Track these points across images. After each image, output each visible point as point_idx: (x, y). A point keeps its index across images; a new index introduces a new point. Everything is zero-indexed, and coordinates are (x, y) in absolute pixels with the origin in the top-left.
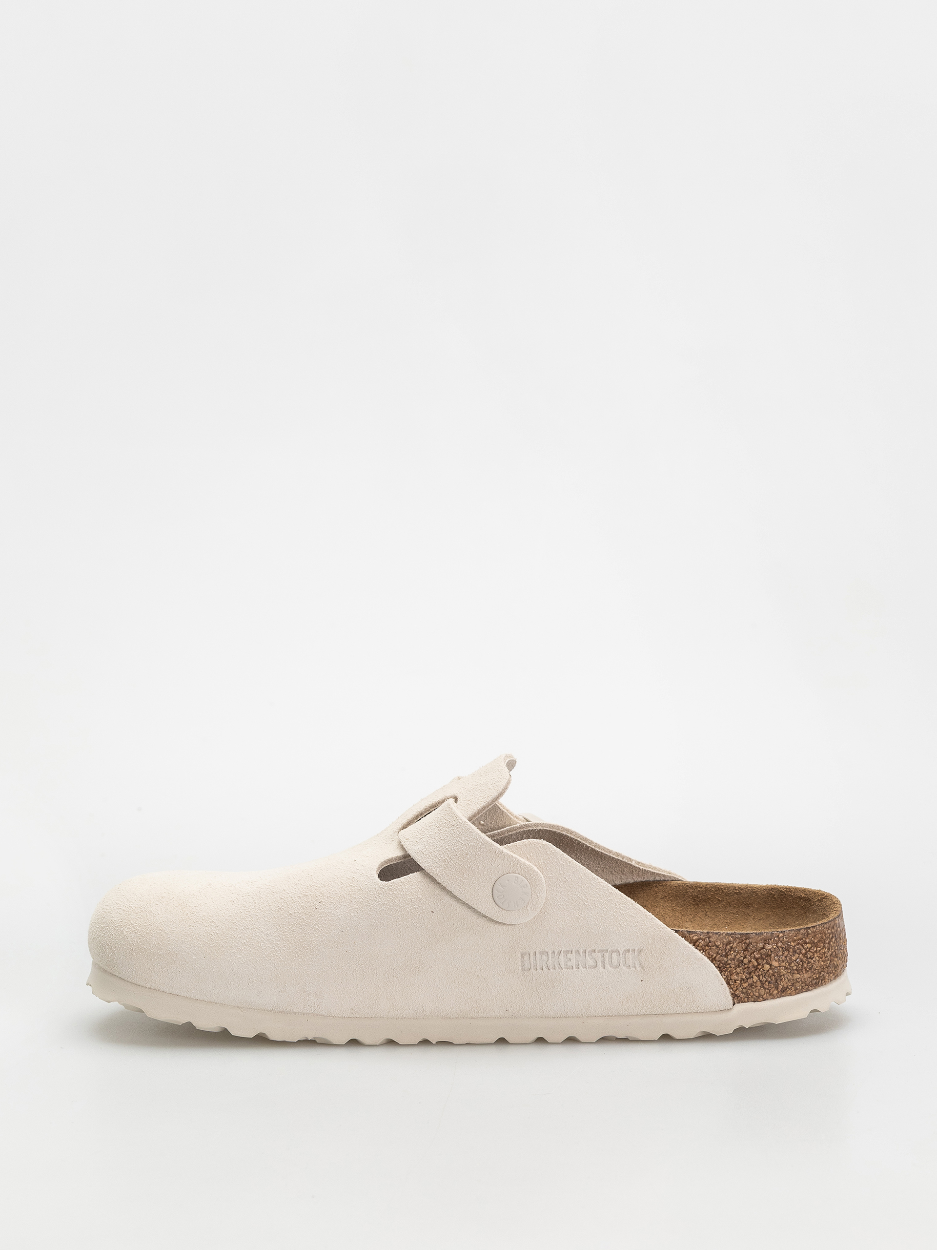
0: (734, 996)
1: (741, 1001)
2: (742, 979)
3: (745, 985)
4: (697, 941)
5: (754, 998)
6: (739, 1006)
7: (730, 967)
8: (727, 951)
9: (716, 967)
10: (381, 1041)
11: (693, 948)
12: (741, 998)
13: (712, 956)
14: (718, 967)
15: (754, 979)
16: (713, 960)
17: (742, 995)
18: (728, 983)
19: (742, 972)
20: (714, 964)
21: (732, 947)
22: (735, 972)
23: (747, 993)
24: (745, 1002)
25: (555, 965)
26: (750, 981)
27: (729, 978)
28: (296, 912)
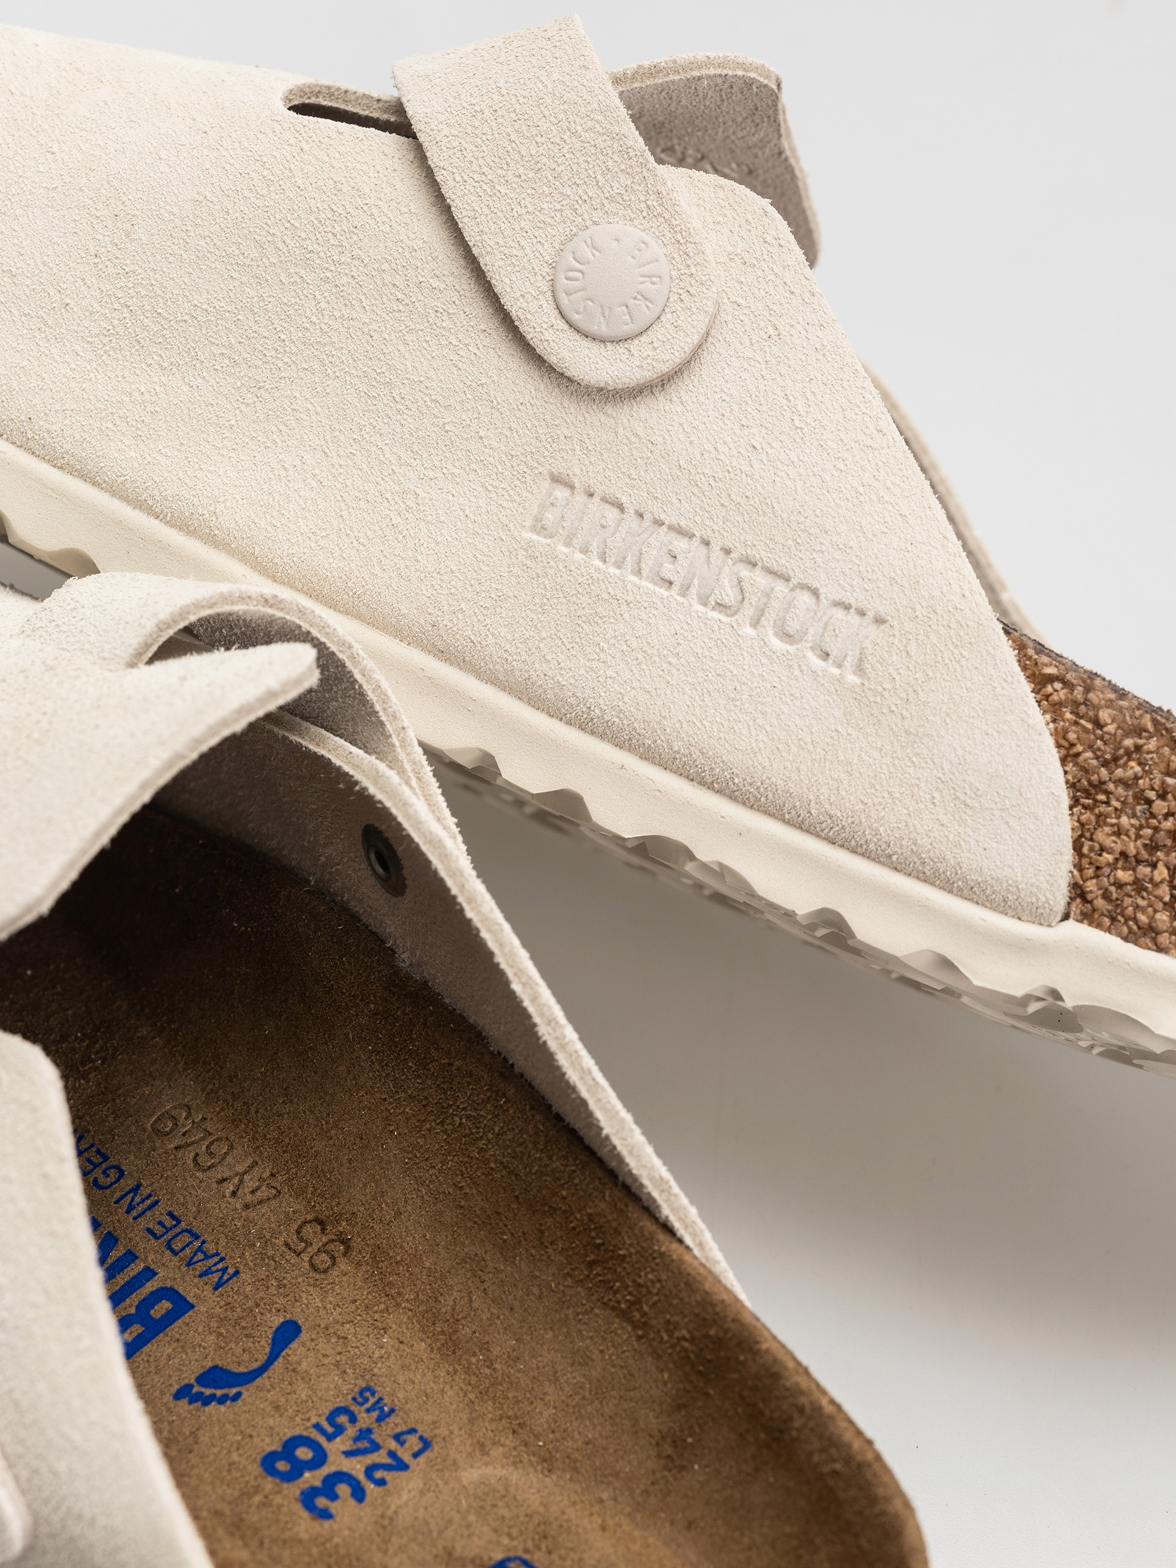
0: (1078, 892)
1: (1089, 917)
2: (1124, 855)
3: (1123, 875)
4: (1051, 679)
5: (1130, 928)
6: (1078, 932)
7: (1108, 803)
8: (1121, 751)
9: (1067, 782)
10: (39, 543)
11: (1031, 698)
12: (1094, 910)
13: (1072, 745)
14: (1072, 786)
15: (1156, 872)
16: (1068, 756)
17: (1100, 903)
18: (1077, 846)
19: (1133, 837)
20: (1066, 772)
21: (1138, 748)
22: (1112, 825)
23: (1117, 904)
24: (1099, 926)
25: (624, 558)
26: (1144, 870)
27: (1088, 835)
28: (28, 93)
